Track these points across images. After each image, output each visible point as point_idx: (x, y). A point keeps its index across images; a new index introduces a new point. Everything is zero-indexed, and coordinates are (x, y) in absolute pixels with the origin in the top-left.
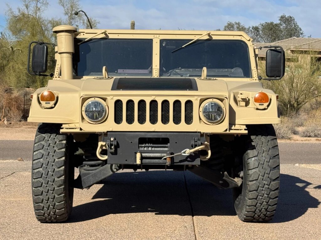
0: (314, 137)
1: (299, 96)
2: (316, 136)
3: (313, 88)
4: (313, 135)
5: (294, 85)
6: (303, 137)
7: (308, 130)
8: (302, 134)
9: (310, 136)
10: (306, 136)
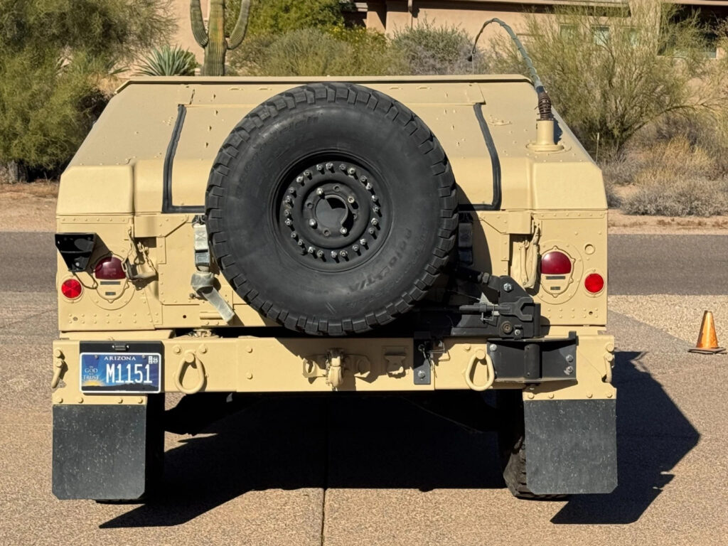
0: (654, 215)
1: (626, 109)
2: (659, 212)
3: (659, 89)
4: (652, 209)
5: (614, 80)
6: (628, 214)
7: (643, 199)
8: (628, 207)
9: (645, 213)
10: (636, 213)
